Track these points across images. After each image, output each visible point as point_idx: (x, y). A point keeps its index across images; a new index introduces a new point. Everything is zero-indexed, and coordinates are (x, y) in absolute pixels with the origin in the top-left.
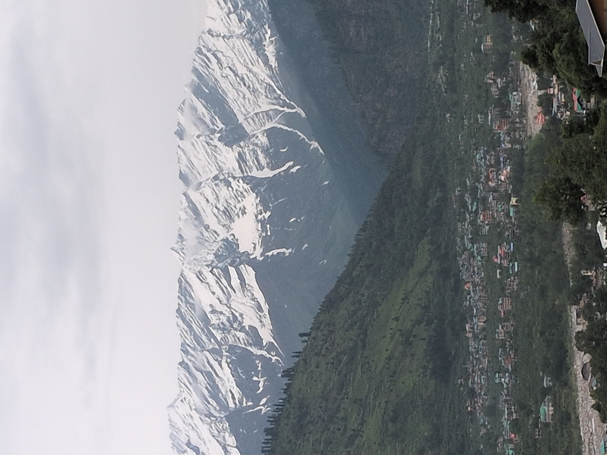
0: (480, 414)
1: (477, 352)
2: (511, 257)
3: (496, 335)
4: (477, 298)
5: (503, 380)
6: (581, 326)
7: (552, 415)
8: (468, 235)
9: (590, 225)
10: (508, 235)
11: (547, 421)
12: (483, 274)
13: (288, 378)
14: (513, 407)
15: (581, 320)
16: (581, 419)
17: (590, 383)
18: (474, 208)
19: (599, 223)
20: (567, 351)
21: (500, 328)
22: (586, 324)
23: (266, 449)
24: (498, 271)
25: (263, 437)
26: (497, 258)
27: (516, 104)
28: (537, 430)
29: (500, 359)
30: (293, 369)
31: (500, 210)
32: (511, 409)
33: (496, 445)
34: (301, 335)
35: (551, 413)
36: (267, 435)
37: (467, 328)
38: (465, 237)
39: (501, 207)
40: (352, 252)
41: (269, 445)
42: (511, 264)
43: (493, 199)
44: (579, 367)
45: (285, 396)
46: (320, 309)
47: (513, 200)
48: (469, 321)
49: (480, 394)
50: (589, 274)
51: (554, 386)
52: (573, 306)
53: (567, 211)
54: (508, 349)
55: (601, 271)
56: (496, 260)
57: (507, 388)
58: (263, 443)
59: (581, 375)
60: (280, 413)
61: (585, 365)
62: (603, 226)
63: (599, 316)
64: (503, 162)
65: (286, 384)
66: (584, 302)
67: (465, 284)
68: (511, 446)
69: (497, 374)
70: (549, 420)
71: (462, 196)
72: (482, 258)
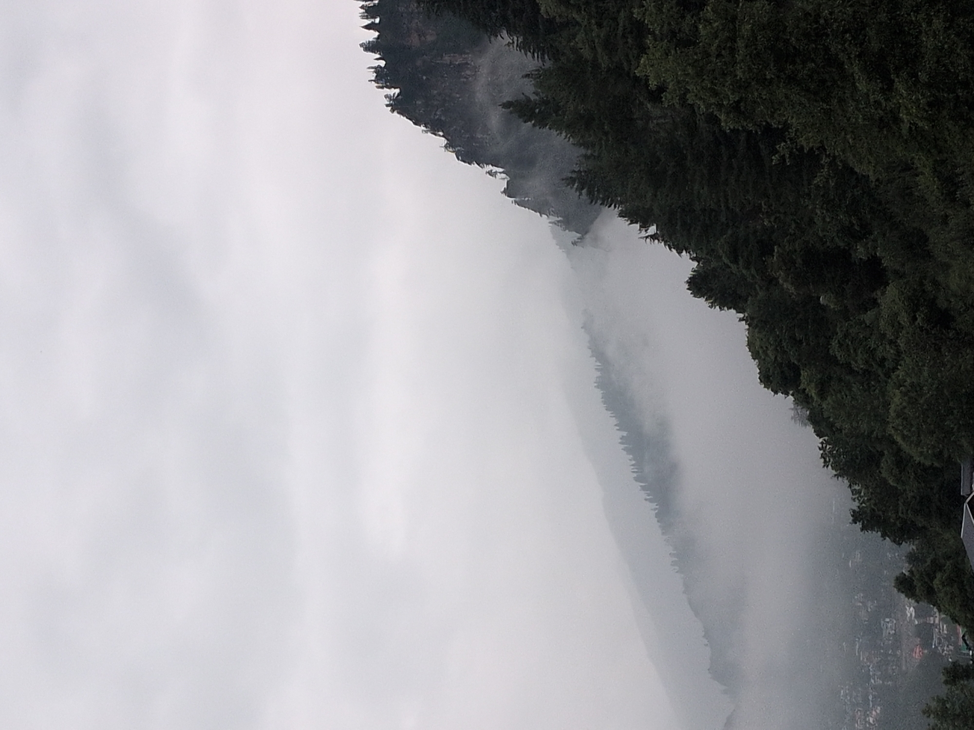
27: (889, 633)
64: (872, 701)
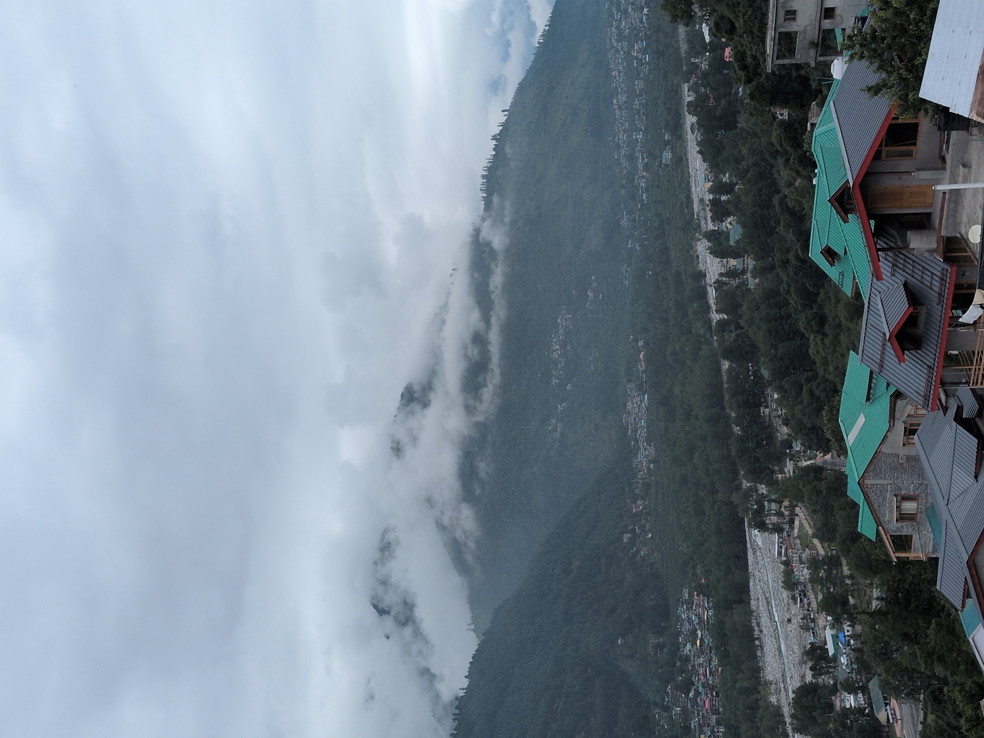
0: (623, 160)
1: (621, 119)
2: (644, 51)
3: (634, 106)
4: (621, 81)
5: (638, 136)
6: (691, 98)
7: (671, 159)
8: (614, 37)
9: (698, 26)
10: (642, 36)
11: (667, 163)
12: (625, 63)
13: (495, 141)
14: (645, 155)
15: (691, 93)
16: (690, 160)
17: (696, 136)
18: (619, 17)
19: (704, 24)
20: (681, 115)
21: (636, 101)
22: (695, 96)
23: (483, 188)
24: (635, 61)
25: (481, 181)
26: (634, 52)
28: (661, 169)
29: (636, 122)
30: (499, 135)
31: (636, 17)
32: (643, 156)
33: (634, 180)
34: (503, 111)
35: (670, 157)
36: (483, 179)
37: (614, 102)
38: (613, 38)
39: (637, 16)
40: (535, 52)
41: (485, 186)
42: (644, 57)
43: (632, 10)
44: (689, 126)
45: (494, 153)
46: (515, 93)
47: (646, 10)
48: (615, 97)
49: (623, 146)
50: (697, 61)
51: (672, 139)
52: (686, 84)
53: (682, 16)
54: (642, 116)
55: (705, 58)
56: (633, 54)
57: (641, 142)
58: (481, 184)
59: (690, 131)
60: (491, 164)
61: (693, 124)
62: (707, 26)
63: (703, 90)
65: (494, 145)
66: (693, 80)
67: (613, 71)
68: (644, 180)
69: (634, 133)
70: (669, 162)
71: (610, 9)
72: (624, 52)
